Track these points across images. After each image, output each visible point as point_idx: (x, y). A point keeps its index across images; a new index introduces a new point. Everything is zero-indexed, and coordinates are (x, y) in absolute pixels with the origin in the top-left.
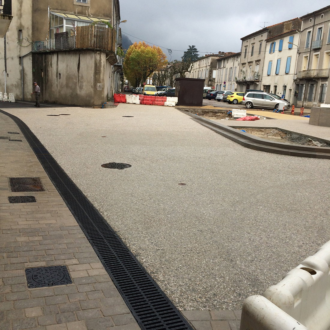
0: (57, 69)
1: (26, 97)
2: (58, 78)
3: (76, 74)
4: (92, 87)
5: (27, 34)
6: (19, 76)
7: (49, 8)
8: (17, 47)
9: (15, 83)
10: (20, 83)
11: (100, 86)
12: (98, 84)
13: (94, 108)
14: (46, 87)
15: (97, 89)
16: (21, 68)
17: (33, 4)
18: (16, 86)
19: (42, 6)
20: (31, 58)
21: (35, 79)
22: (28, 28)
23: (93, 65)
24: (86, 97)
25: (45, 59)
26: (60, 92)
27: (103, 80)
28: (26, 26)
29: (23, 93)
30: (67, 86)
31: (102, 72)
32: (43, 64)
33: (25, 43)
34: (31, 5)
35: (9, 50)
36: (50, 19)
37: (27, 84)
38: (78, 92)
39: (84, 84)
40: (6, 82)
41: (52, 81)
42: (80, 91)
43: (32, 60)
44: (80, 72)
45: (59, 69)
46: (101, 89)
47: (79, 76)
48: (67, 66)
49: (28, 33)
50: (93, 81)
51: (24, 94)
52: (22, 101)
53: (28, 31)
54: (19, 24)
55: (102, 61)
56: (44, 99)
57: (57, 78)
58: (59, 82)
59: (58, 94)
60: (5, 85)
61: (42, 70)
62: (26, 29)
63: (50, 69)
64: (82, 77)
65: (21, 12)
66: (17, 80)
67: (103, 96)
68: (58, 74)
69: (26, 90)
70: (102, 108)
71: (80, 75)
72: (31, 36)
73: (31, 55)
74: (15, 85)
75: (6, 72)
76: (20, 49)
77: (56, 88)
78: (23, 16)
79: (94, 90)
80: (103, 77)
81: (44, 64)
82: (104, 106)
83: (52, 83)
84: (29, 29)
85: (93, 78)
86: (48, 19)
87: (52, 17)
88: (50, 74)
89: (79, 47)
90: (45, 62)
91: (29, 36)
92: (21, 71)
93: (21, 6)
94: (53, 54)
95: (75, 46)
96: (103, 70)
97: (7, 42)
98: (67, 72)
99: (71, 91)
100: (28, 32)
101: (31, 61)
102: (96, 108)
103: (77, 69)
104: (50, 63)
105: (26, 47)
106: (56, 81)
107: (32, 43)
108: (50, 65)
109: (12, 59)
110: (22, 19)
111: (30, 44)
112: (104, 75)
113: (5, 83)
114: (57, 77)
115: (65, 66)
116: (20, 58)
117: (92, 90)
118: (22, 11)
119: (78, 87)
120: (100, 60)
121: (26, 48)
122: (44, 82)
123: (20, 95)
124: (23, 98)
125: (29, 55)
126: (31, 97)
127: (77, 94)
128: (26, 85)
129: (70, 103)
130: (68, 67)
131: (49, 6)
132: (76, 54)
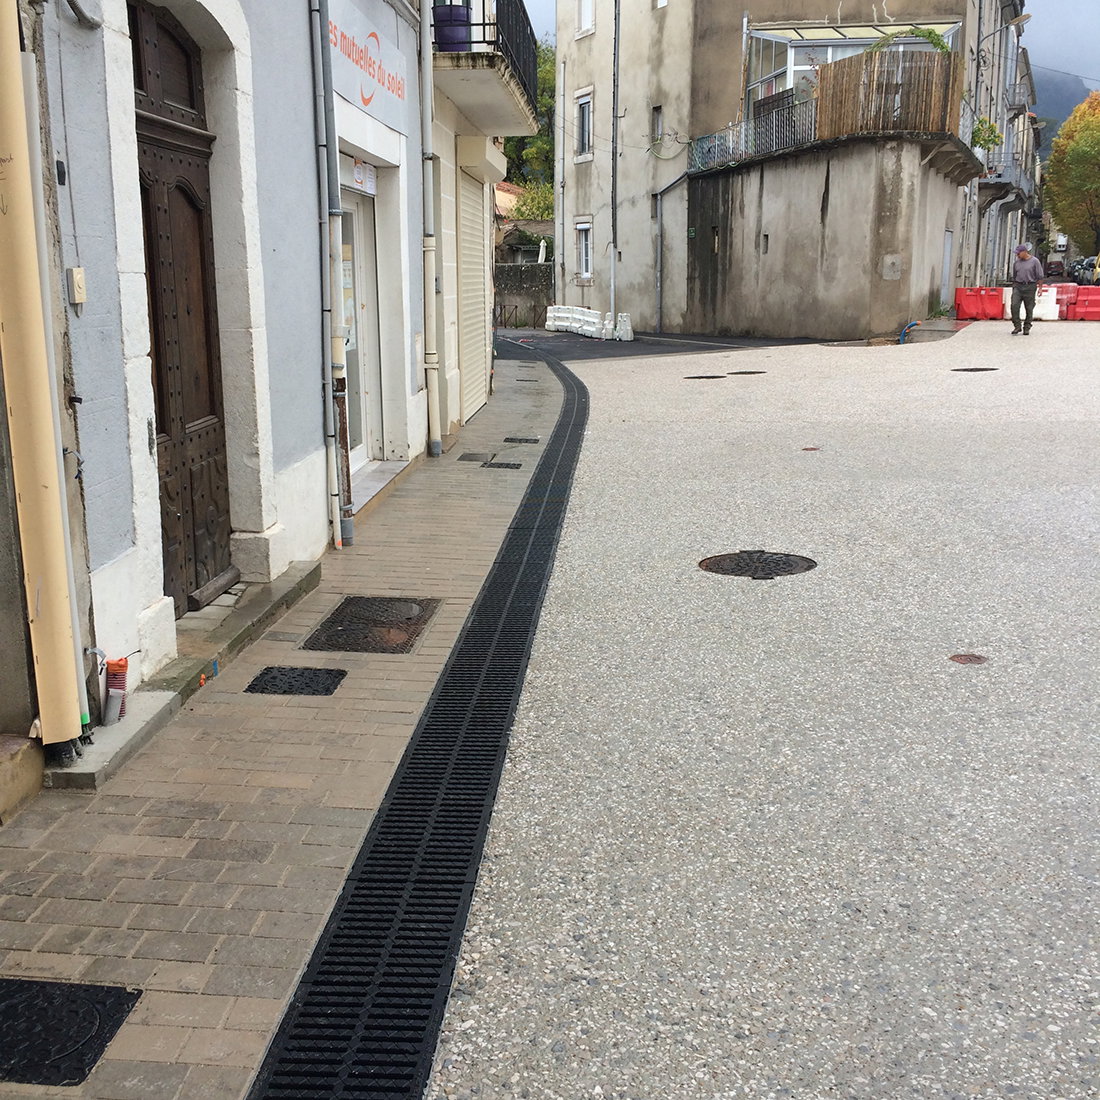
0: (759, 220)
1: (667, 321)
2: (761, 251)
3: (815, 233)
4: (865, 272)
5: (675, 117)
6: (648, 258)
7: (745, 20)
8: (647, 163)
9: (638, 280)
10: (651, 278)
11: (893, 264)
12: (888, 259)
13: (869, 344)
14: (724, 282)
15: (881, 276)
16: (656, 229)
17: (696, 16)
18: (642, 290)
19: (723, 16)
20: (686, 193)
21: (694, 259)
22: (678, 97)
23: (872, 192)
24: (846, 308)
25: (726, 191)
26: (764, 298)
27: (907, 242)
28: (673, 93)
29: (661, 310)
30: (787, 274)
31: (904, 213)
32: (718, 210)
33: (670, 148)
34: (691, 19)
35: (626, 176)
36: (750, 54)
37: (671, 280)
38: (821, 291)
39: (840, 262)
40: (615, 278)
41: (743, 261)
42: (827, 289)
43: (689, 201)
44: (827, 221)
45: (764, 222)
46: (897, 276)
47: (823, 237)
48: (789, 207)
49: (679, 114)
50: (868, 250)
51: (661, 312)
52: (655, 334)
53: (678, 106)
54: (653, 91)
55: (905, 175)
56: (719, 326)
57: (758, 252)
58: (764, 264)
59: (758, 305)
60: (612, 287)
61: (714, 228)
62: (673, 101)
63: (737, 223)
64: (835, 241)
65: (660, 47)
66: (644, 268)
67: (903, 299)
68: (762, 236)
69: (668, 301)
70: (898, 342)
71: (828, 231)
72: (687, 122)
73: (685, 185)
74: (639, 284)
75: (615, 247)
76: (655, 169)
77: (753, 282)
78: (667, 61)
79: (871, 282)
80: (908, 231)
81: (721, 210)
82: (906, 334)
83: (742, 269)
84: (682, 101)
85: (868, 238)
86: (743, 58)
87: (754, 49)
88: (737, 241)
89: (826, 134)
90: (726, 202)
91: (680, 121)
92: (656, 238)
93: (661, 29)
94: (748, 172)
95: (815, 135)
96: (908, 206)
97: (619, 151)
98: (787, 228)
99: (799, 290)
100: (678, 111)
101: (685, 204)
102: (879, 344)
103: (820, 214)
104: (738, 202)
105: (674, 158)
106: (754, 259)
107: (690, 144)
108: (738, 210)
109: (633, 202)
110: (663, 72)
111: (683, 150)
112: (911, 225)
113: (612, 281)
114: (757, 245)
115: (783, 209)
116: (655, 196)
117: (865, 282)
118: (665, 45)
119: (819, 274)
120: (898, 173)
121: (671, 162)
122: (720, 267)
123: (652, 317)
124: (661, 326)
125: (679, 185)
126: (682, 321)
127: (815, 300)
128: (667, 283)
129: (793, 332)
130: (793, 208)
131: (746, 12)
132: (817, 160)
